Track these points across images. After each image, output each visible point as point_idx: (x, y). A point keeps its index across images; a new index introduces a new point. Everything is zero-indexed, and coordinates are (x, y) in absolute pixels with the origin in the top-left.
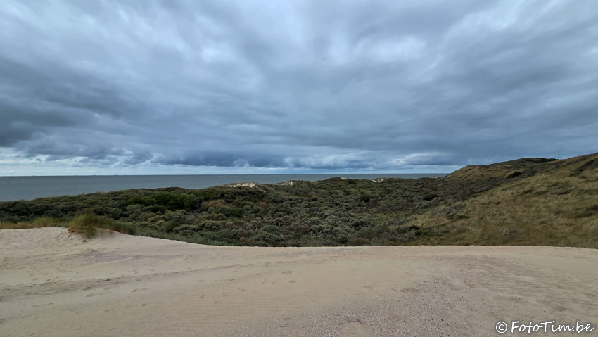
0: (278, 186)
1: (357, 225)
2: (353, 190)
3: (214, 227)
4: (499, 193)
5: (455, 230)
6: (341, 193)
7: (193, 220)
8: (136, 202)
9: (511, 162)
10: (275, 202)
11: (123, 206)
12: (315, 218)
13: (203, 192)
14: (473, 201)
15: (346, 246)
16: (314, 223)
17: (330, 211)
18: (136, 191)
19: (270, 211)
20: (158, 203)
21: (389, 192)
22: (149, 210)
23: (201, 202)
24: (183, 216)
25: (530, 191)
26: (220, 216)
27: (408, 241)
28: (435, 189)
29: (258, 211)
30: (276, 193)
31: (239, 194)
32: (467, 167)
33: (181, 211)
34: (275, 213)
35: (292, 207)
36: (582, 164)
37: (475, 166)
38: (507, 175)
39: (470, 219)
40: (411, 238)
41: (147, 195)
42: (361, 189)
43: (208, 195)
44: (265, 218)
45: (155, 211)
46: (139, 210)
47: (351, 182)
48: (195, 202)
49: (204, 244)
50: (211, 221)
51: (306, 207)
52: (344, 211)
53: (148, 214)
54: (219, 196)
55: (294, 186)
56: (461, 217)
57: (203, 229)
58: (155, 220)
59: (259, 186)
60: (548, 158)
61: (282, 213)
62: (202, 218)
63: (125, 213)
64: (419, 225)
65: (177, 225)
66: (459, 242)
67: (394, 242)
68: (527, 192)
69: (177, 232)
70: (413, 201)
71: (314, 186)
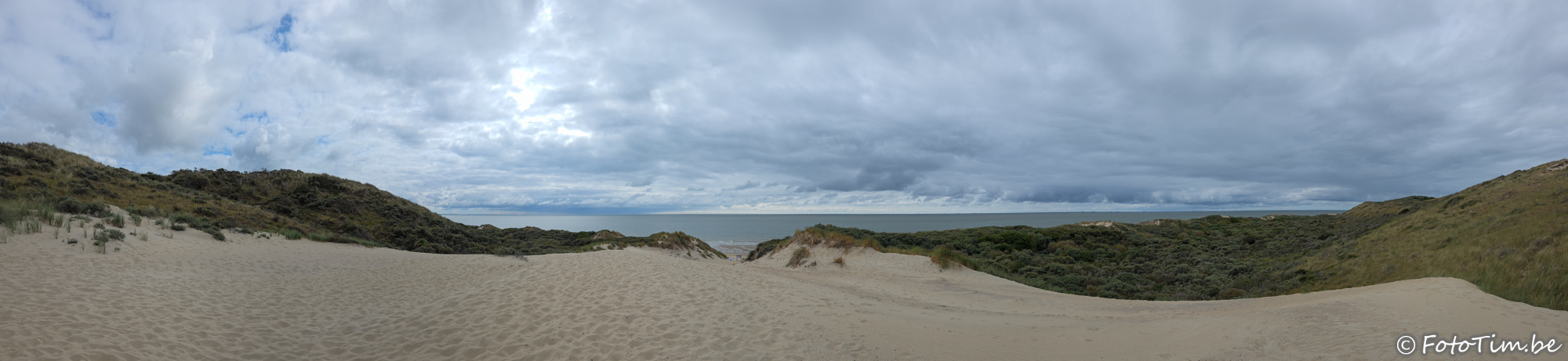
0: (1140, 226)
1: (1235, 273)
2: (1236, 230)
3: (1059, 271)
4: (1389, 230)
5: (1341, 272)
6: (1220, 234)
7: (1039, 262)
8: (988, 239)
9: (1402, 199)
10: (1136, 245)
11: (976, 243)
12: (1184, 265)
13: (1051, 231)
14: (1364, 239)
15: (1217, 299)
16: (1182, 271)
17: (1205, 256)
18: (987, 228)
19: (1128, 256)
20: (1006, 241)
21: (1279, 232)
22: (997, 248)
23: (1048, 242)
24: (1028, 256)
25: (1410, 227)
26: (1067, 259)
27: (1291, 289)
28: (1333, 227)
29: (1114, 255)
30: (1138, 233)
31: (1091, 234)
32: (1364, 203)
33: (1027, 251)
34: (1134, 258)
35: (1156, 251)
36: (1446, 201)
37: (1371, 202)
38: (1399, 211)
39: (1357, 259)
40: (1294, 285)
41: (996, 232)
42: (1245, 229)
43: (1056, 235)
44: (1121, 264)
45: (1003, 249)
46: (989, 247)
47: (1233, 220)
48: (1042, 242)
49: (1043, 288)
50: (1058, 264)
51: (1174, 252)
52: (1222, 256)
53: (996, 252)
54: (1068, 236)
55: (1162, 226)
56: (1350, 257)
57: (1048, 272)
58: (1002, 259)
59: (1117, 226)
60: (1429, 196)
61: (1143, 259)
62: (1049, 260)
63: (978, 250)
64: (1307, 268)
65: (1023, 266)
66: (1342, 284)
67: (1274, 292)
68: (1408, 228)
69: (1022, 273)
70: (1305, 241)
71: (1186, 226)
